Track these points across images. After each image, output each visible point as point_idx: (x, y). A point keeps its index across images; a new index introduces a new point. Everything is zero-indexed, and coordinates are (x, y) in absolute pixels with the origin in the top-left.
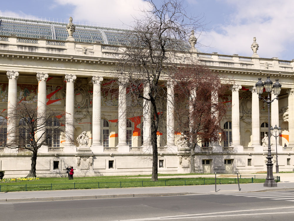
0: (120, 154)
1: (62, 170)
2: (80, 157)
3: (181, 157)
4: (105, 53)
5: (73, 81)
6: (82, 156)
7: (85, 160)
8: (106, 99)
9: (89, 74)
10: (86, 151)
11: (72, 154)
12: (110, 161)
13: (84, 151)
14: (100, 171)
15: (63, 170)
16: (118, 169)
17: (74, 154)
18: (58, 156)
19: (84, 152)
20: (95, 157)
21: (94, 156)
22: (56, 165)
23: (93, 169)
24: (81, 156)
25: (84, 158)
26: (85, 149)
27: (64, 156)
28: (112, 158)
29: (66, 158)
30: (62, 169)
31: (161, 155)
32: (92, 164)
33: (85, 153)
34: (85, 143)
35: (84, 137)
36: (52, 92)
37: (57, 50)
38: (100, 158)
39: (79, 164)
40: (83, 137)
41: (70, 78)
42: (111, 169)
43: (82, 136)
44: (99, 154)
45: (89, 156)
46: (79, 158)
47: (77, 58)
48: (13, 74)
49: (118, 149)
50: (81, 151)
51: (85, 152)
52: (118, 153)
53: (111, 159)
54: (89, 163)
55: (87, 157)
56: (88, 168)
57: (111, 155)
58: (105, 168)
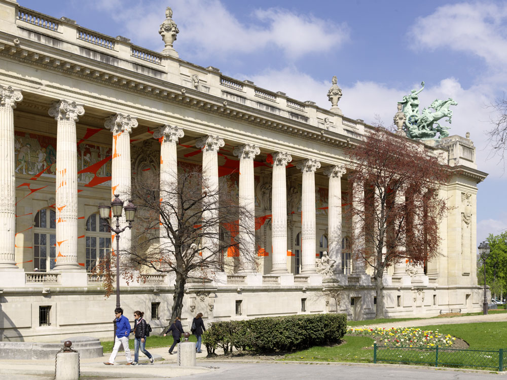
0: (251, 288)
2: (195, 293)
4: (226, 94)
6: (199, 292)
10: (205, 282)
12: (237, 302)
13: (202, 282)
16: (247, 315)
18: (159, 292)
19: (201, 284)
23: (214, 317)
24: (197, 293)
27: (168, 291)
28: (240, 295)
32: (213, 308)
36: (99, 159)
37: (151, 71)
38: (222, 295)
39: (194, 308)
41: (173, 134)
42: (239, 316)
45: (210, 292)
46: (195, 295)
47: (191, 94)
48: (72, 109)
49: (246, 279)
50: (197, 282)
53: (239, 297)
54: (209, 304)
55: (207, 294)
56: (206, 315)
57: (239, 290)
58: (231, 315)
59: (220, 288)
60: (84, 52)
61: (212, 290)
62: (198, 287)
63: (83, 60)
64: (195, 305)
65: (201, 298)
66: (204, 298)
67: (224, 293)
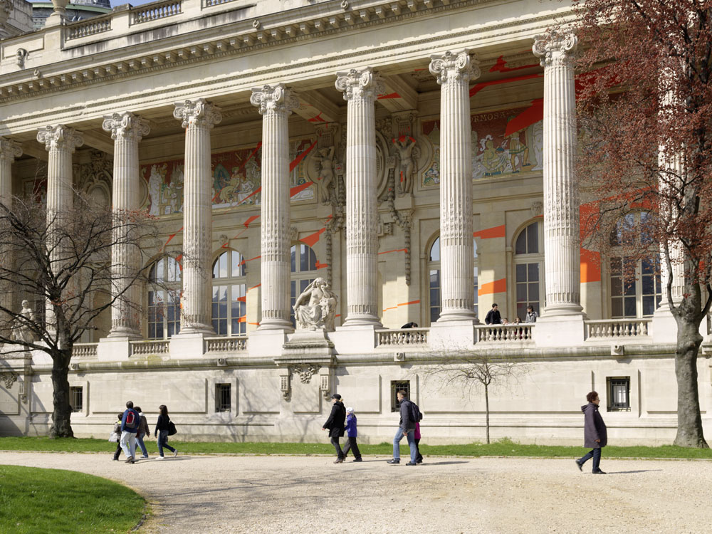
0: (431, 355)
1: (241, 414)
2: (288, 367)
5: (274, 106)
6: (296, 366)
7: (307, 381)
9: (325, 70)
10: (310, 347)
12: (396, 384)
13: (304, 347)
15: (245, 413)
16: (426, 413)
17: (272, 360)
18: (228, 366)
19: (302, 351)
20: (343, 367)
21: (337, 366)
22: (224, 396)
24: (293, 366)
25: (304, 373)
26: (310, 339)
27: (246, 365)
28: (405, 370)
29: (251, 372)
30: (241, 410)
31: (613, 353)
33: (304, 354)
34: (312, 319)
35: (316, 296)
37: (227, 15)
38: (359, 371)
39: (288, 394)
40: (312, 299)
41: (266, 100)
43: (310, 295)
44: (356, 357)
45: (320, 366)
46: (287, 371)
47: (274, 22)
49: (429, 337)
50: (295, 348)
51: (307, 351)
53: (400, 374)
54: (320, 389)
55: (313, 370)
56: (317, 410)
57: (396, 360)
58: (378, 411)
59: (350, 357)
60: (133, 40)
61: (321, 361)
63: (107, 56)
64: (287, 389)
65: (302, 375)
66: (308, 377)
67: (366, 367)
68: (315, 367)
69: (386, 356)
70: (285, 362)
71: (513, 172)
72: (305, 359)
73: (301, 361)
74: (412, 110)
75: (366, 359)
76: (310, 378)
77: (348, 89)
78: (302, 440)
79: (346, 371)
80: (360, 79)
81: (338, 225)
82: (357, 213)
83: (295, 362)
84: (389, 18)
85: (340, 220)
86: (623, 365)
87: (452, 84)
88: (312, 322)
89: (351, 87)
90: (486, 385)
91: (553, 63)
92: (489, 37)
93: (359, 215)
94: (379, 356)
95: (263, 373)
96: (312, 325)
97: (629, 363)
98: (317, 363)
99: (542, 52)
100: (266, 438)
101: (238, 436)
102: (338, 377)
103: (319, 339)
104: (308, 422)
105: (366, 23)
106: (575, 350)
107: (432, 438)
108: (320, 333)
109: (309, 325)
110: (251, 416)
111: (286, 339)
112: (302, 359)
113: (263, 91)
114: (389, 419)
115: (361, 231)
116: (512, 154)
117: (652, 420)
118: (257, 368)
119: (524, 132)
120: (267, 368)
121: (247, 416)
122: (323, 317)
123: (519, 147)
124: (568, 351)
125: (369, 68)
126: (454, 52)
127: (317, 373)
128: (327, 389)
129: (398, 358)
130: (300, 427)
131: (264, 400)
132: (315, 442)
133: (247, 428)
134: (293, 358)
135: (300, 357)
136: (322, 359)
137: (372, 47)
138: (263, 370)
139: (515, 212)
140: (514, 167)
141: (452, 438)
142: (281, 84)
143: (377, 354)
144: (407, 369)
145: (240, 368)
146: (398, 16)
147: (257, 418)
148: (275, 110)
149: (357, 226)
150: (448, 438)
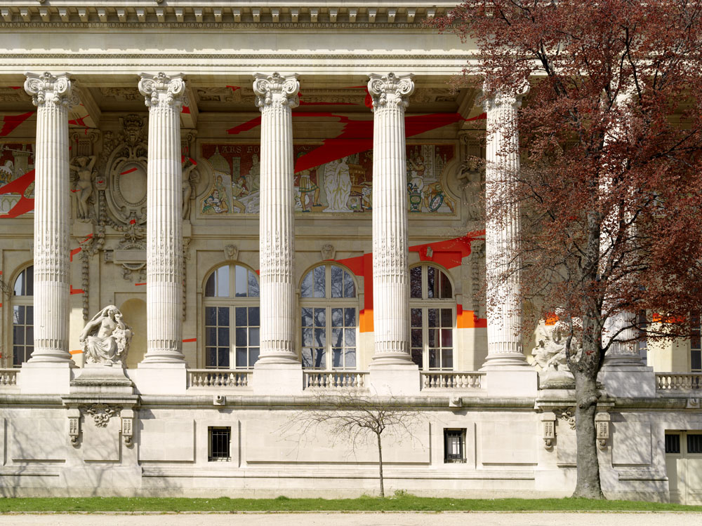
0: (257, 399)
1: (10, 463)
2: (80, 407)
3: (552, 416)
5: (56, 99)
6: (90, 406)
7: (103, 424)
8: (244, 185)
10: (107, 385)
11: (51, 398)
12: (212, 430)
13: (100, 385)
14: (167, 469)
15: (15, 461)
16: (249, 463)
17: (57, 398)
19: (97, 389)
20: (147, 410)
21: (142, 408)
23: (140, 462)
24: (86, 407)
25: (99, 415)
26: (105, 376)
27: (17, 403)
28: (224, 415)
29: (24, 413)
30: (10, 458)
31: (451, 405)
32: (133, 440)
33: (101, 393)
34: (106, 353)
35: (108, 327)
38: (168, 415)
39: (77, 440)
40: (102, 330)
41: (45, 89)
42: (220, 463)
43: (100, 324)
44: (166, 399)
45: (120, 407)
46: (77, 413)
49: (252, 380)
50: (87, 385)
51: (104, 389)
52: (251, 394)
53: (220, 420)
54: (120, 433)
55: (112, 411)
56: (114, 457)
57: (215, 403)
58: (192, 460)
59: (159, 399)
61: (124, 401)
62: (79, 396)
64: (77, 433)
65: (98, 417)
66: (105, 420)
67: (176, 410)
68: (116, 408)
69: (203, 398)
70: (76, 401)
71: (303, 211)
72: (104, 399)
73: (97, 401)
74: (192, 129)
75: (178, 402)
76: (108, 421)
77: (154, 94)
78: (95, 493)
79: (151, 414)
80: (168, 85)
81: (99, 246)
82: (164, 236)
83: (90, 401)
84: (207, 23)
85: (100, 241)
86: (460, 417)
87: (278, 109)
88: (107, 357)
89: (157, 93)
90: (378, 433)
91: (388, 104)
92: (321, 66)
93: (166, 238)
94: (194, 399)
95: (41, 413)
96: (105, 359)
97: (465, 414)
98: (117, 404)
99: (378, 91)
100: (48, 491)
101: (8, 489)
102: (142, 420)
103: (117, 376)
104: (103, 470)
105: (179, 23)
106: (413, 400)
107: (258, 490)
108: (118, 369)
109: (102, 360)
110: (24, 464)
111: (72, 375)
112: (99, 399)
113: (42, 79)
114: (206, 469)
115: (168, 257)
116: (302, 192)
117: (488, 472)
118: (32, 408)
119: (315, 171)
120: (46, 407)
121: (18, 464)
122: (119, 351)
123: (309, 186)
124: (407, 400)
125: (181, 75)
126: (282, 75)
127: (116, 416)
128: (131, 434)
129: (218, 402)
130: (93, 477)
131: (42, 445)
132: (114, 495)
133: (19, 480)
134: (88, 397)
135: (97, 396)
136: (126, 399)
137: (184, 52)
138: (40, 410)
139: (303, 253)
140: (304, 206)
141: (282, 490)
142: (67, 75)
143: (192, 396)
144: (227, 414)
145: (8, 407)
146: (218, 23)
147: (32, 467)
148: (57, 103)
149: (163, 251)
150: (277, 490)
